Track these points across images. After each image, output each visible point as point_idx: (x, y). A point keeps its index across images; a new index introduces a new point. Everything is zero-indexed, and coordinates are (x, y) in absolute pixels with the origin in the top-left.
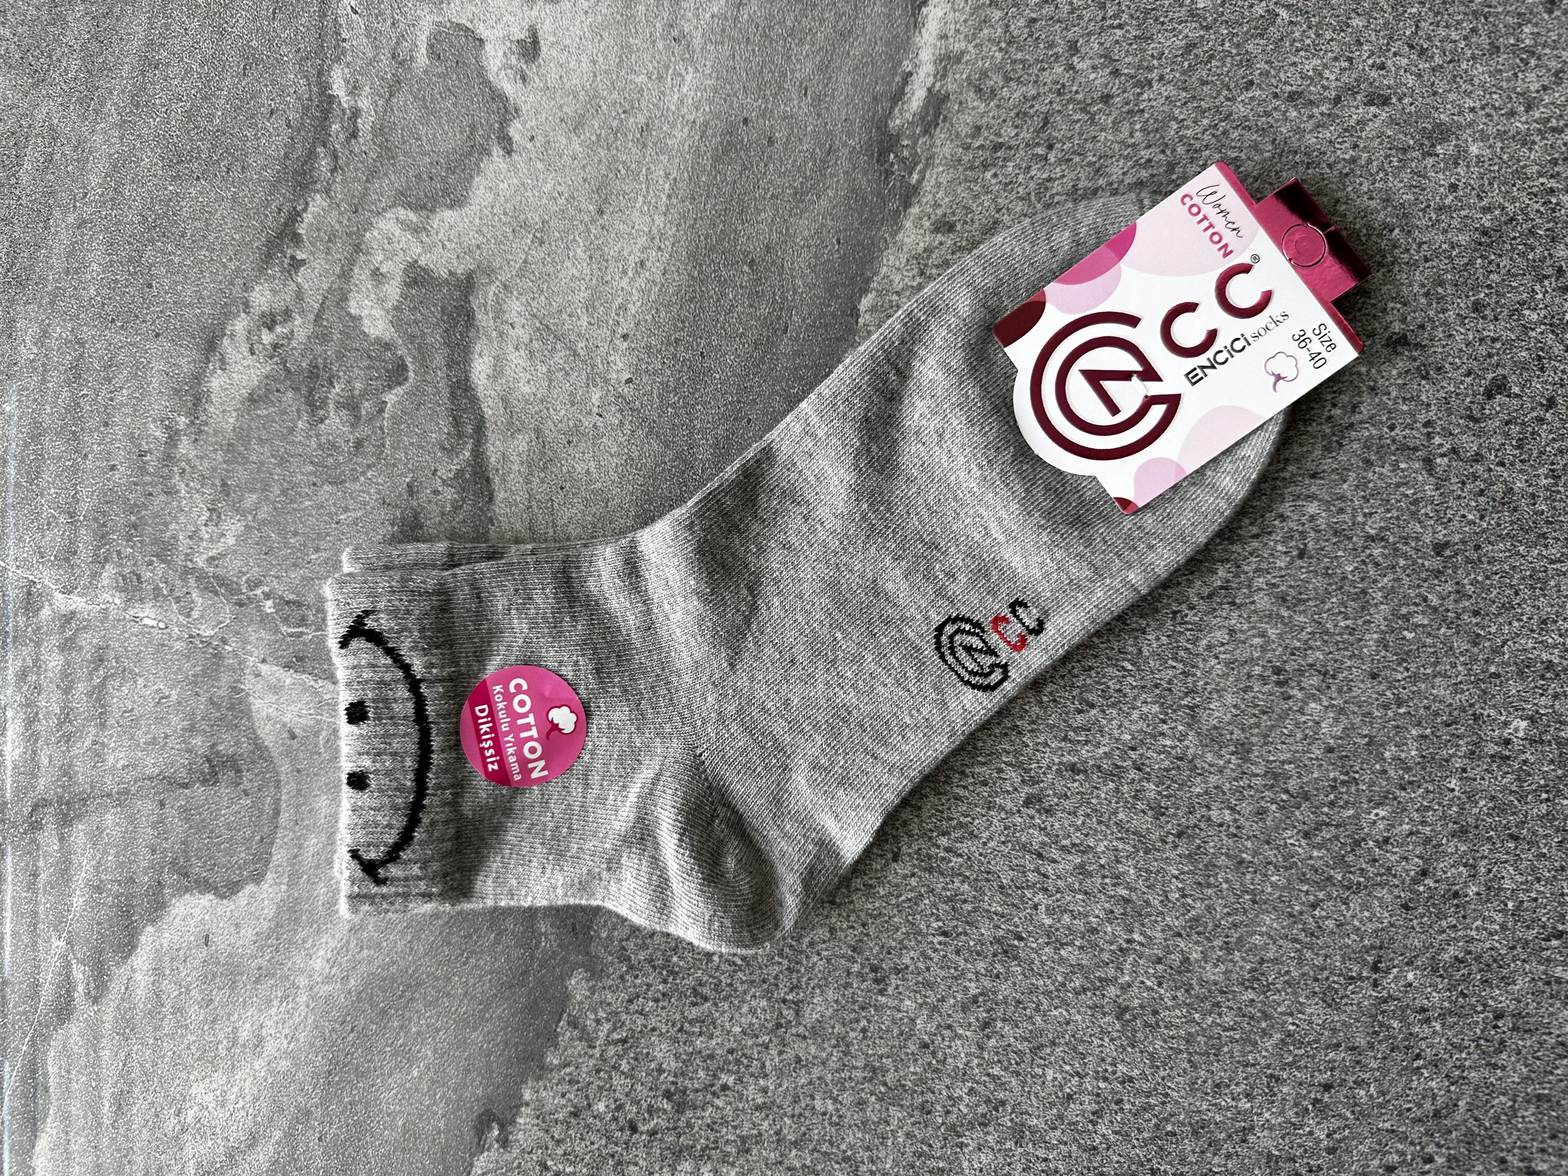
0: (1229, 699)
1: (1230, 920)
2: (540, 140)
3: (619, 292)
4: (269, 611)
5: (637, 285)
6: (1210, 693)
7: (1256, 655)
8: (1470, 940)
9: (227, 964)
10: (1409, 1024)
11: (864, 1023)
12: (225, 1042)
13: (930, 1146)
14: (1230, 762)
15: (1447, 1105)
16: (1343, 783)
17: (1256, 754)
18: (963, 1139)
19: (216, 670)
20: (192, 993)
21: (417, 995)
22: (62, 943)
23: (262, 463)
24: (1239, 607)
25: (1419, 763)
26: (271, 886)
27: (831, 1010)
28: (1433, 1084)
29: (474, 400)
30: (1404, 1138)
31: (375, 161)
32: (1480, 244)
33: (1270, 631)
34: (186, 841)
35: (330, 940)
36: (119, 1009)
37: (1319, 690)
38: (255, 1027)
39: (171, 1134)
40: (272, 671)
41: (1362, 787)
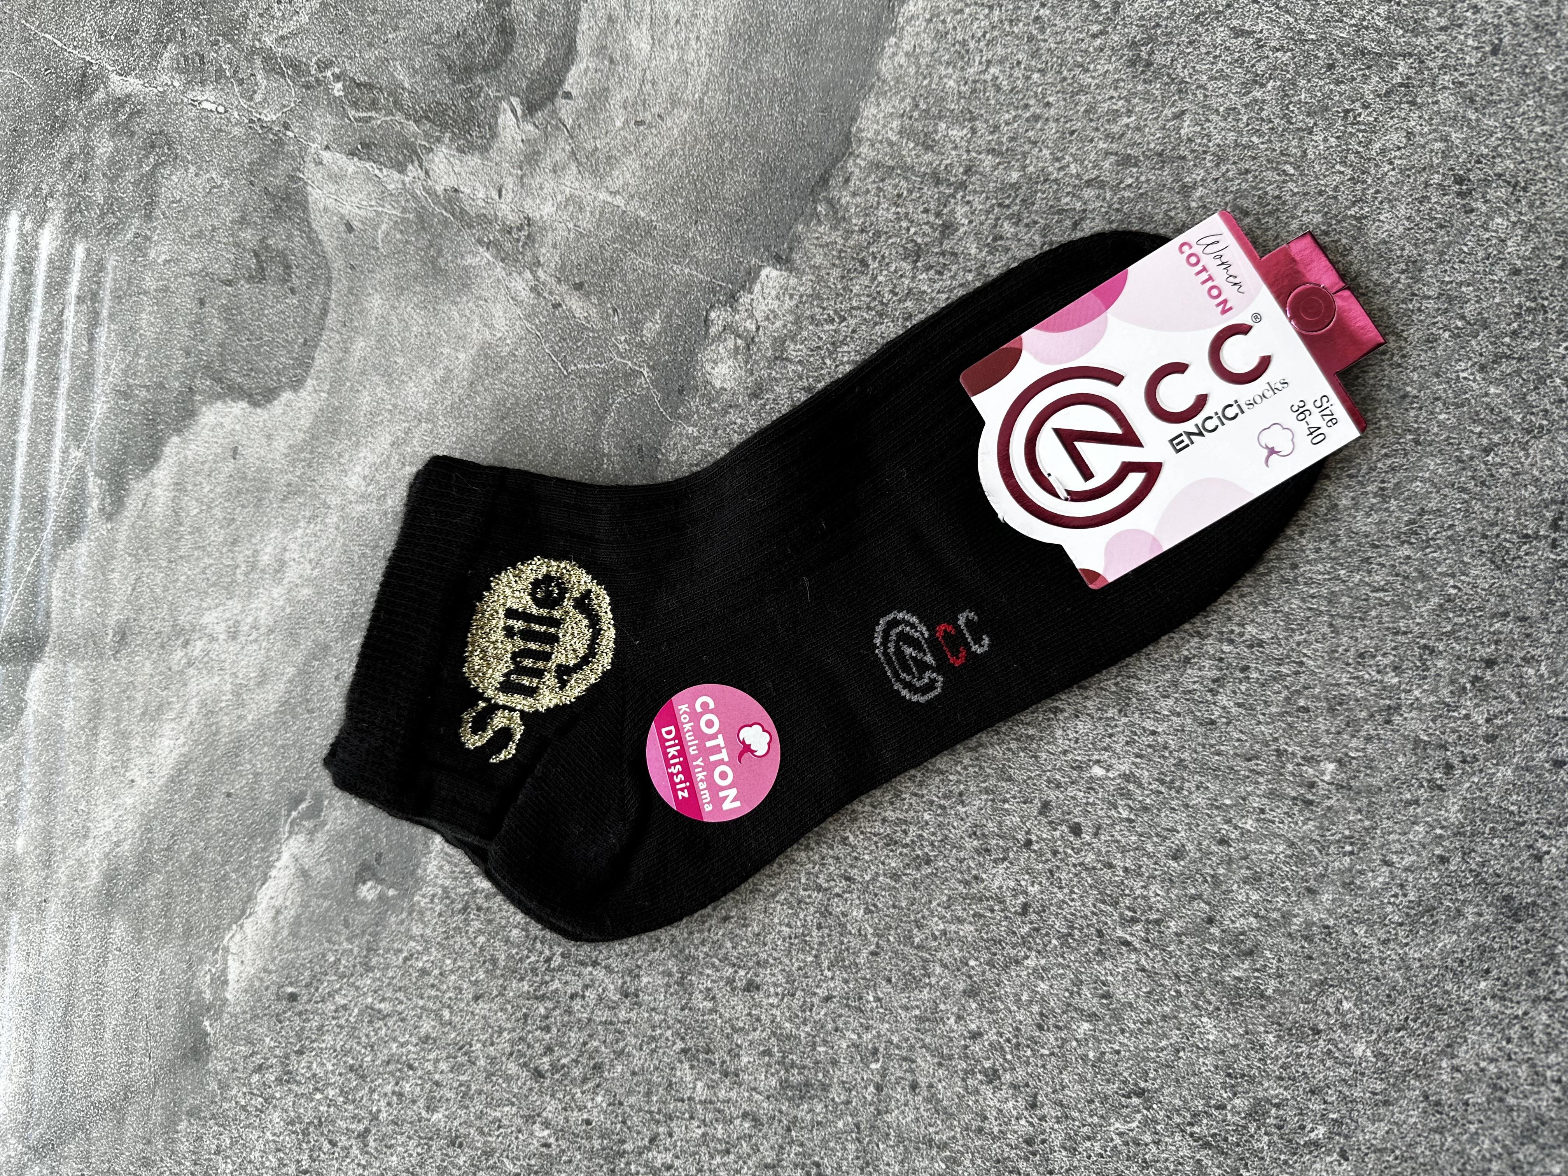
0: (1402, 210)
1: (1388, 462)
4: (337, 94)
6: (1381, 203)
7: (1437, 161)
9: (254, 479)
12: (243, 566)
14: (1399, 281)
16: (1529, 310)
17: (1430, 273)
19: (275, 158)
20: (214, 512)
22: (80, 454)
24: (1420, 106)
26: (309, 395)
33: (1454, 136)
34: (224, 343)
35: (369, 455)
36: (134, 528)
37: (1506, 204)
38: (278, 550)
39: (175, 668)
40: (334, 159)
41: (1550, 315)
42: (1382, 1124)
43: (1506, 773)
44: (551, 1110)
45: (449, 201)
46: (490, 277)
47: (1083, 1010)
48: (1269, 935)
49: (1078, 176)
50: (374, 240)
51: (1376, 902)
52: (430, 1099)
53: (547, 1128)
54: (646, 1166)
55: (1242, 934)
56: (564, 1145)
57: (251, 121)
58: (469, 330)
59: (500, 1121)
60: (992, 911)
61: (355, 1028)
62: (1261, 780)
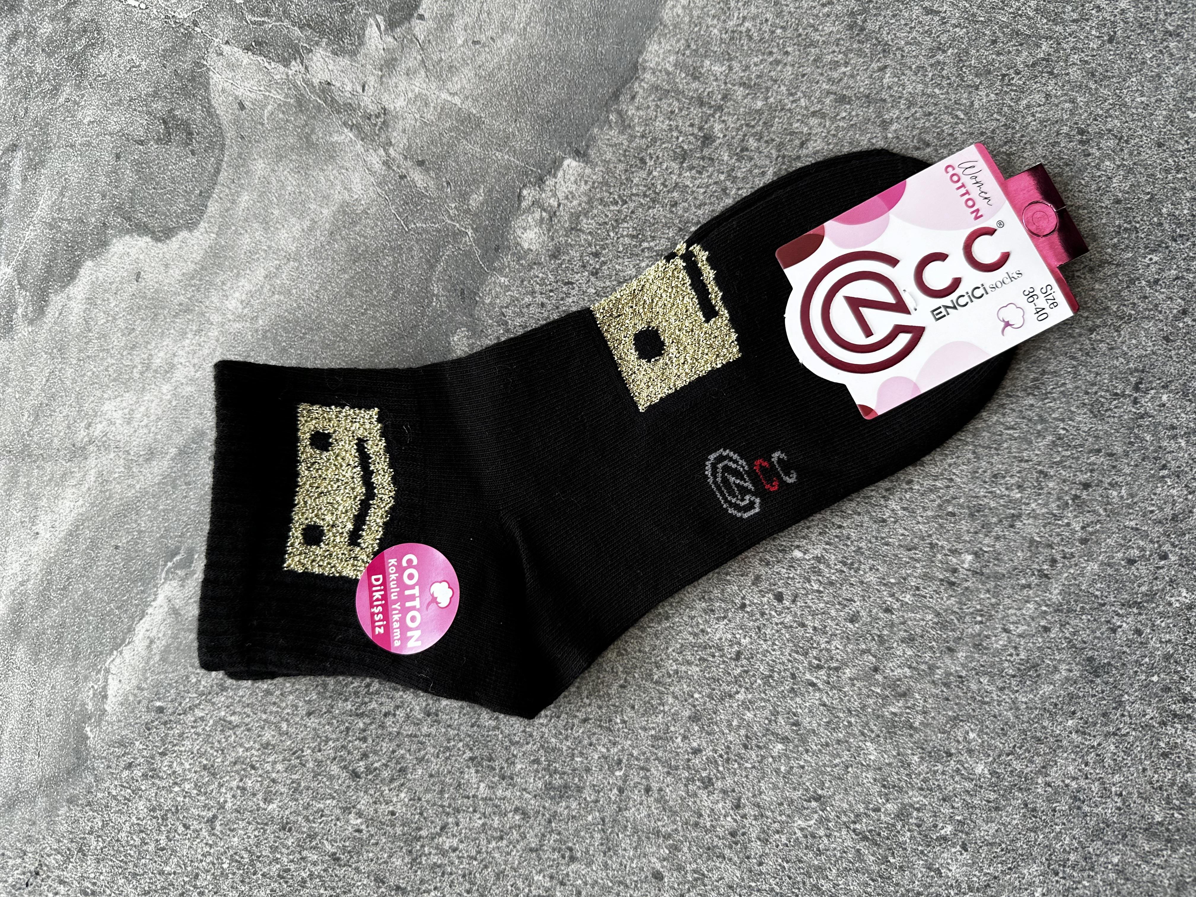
9: (153, 299)
10: (1160, 439)
12: (140, 367)
16: (1126, 230)
19: (184, 47)
20: (118, 322)
26: (202, 234)
30: (1145, 536)
34: (134, 190)
35: (246, 284)
36: (50, 332)
37: (1114, 152)
38: (168, 355)
39: (79, 445)
40: (234, 52)
41: (1141, 235)
42: (994, 825)
44: (364, 802)
45: (323, 91)
46: (351, 152)
47: (778, 734)
48: (918, 682)
49: (806, 108)
50: (261, 118)
51: (997, 659)
52: (268, 792)
53: (360, 817)
54: (437, 848)
55: (899, 680)
56: (373, 830)
57: (167, 17)
58: (332, 191)
59: (323, 811)
60: (714, 656)
61: (210, 736)
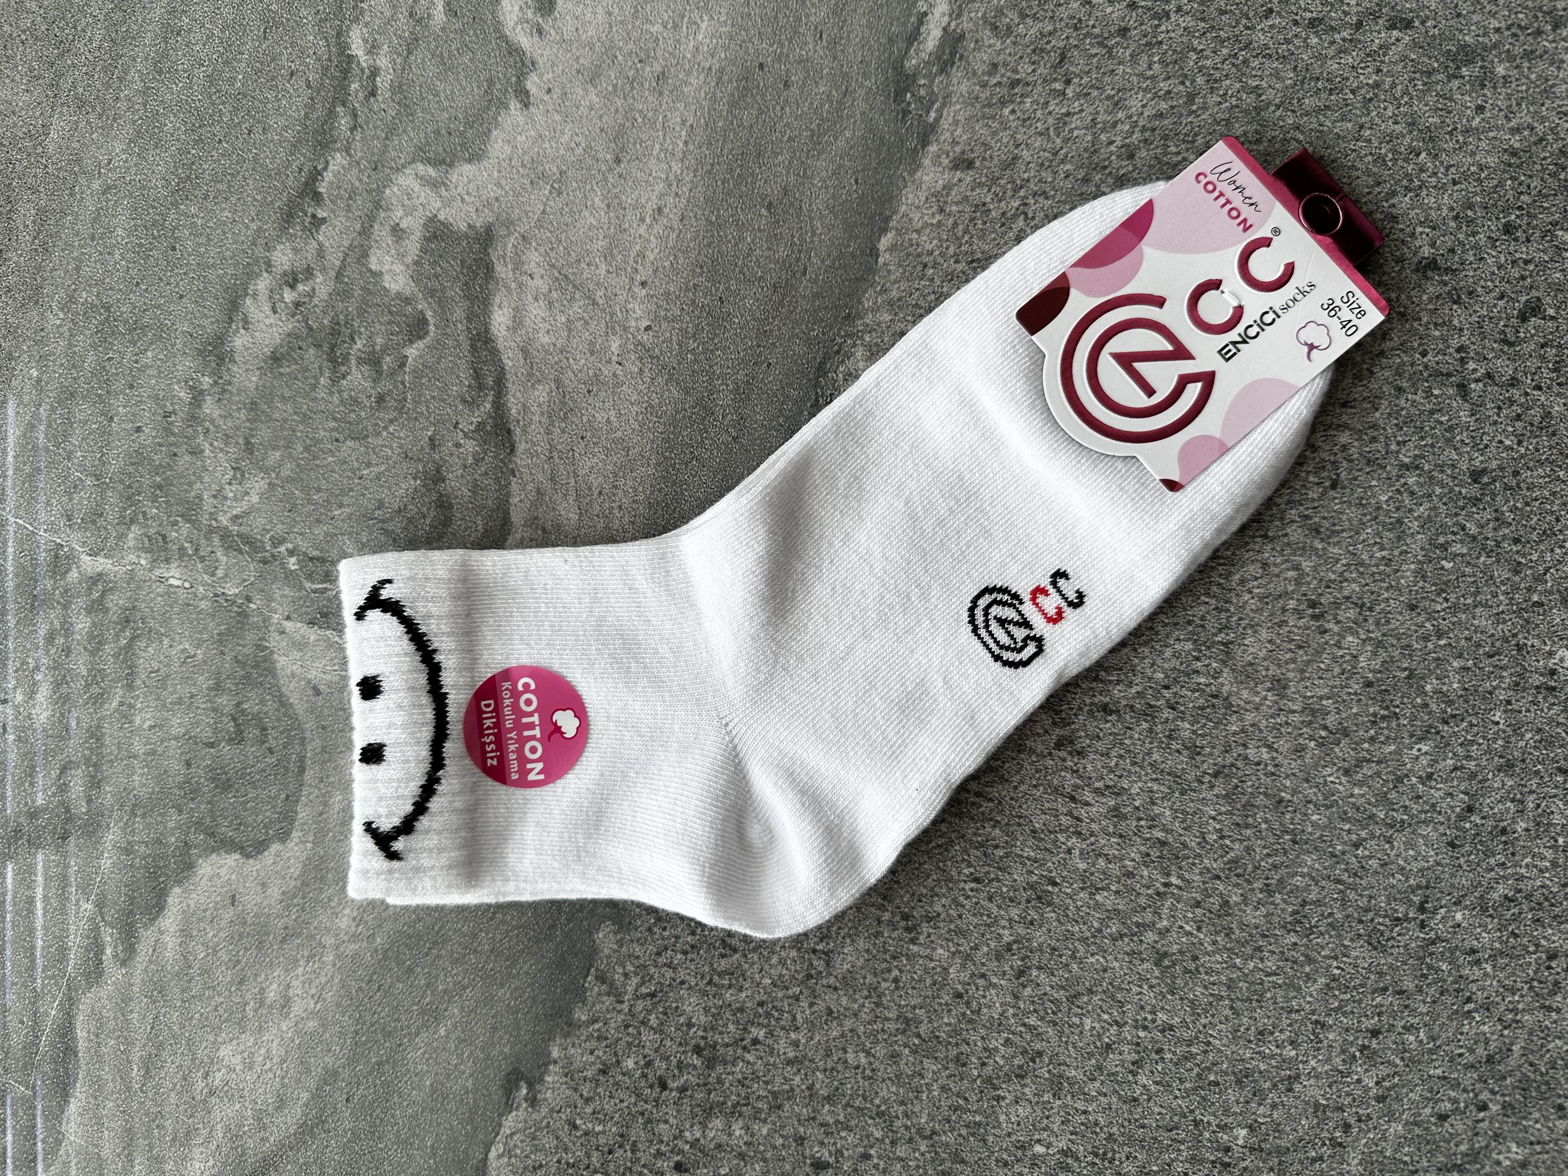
0: (1264, 634)
1: (1270, 861)
2: (557, 92)
3: (637, 240)
4: (293, 568)
5: (655, 231)
6: (1244, 629)
7: (1291, 589)
8: (1520, 878)
11: (896, 972)
13: (966, 1099)
14: (1266, 699)
15: (1501, 1050)
17: (1293, 690)
18: (1000, 1092)
21: (443, 952)
22: (89, 906)
23: (285, 421)
24: (1272, 539)
25: (1461, 696)
27: (862, 960)
28: (1486, 1028)
29: (494, 352)
31: (393, 118)
32: (1510, 165)
33: (1304, 564)
43: (1397, 1128)
62: (1182, 1147)
